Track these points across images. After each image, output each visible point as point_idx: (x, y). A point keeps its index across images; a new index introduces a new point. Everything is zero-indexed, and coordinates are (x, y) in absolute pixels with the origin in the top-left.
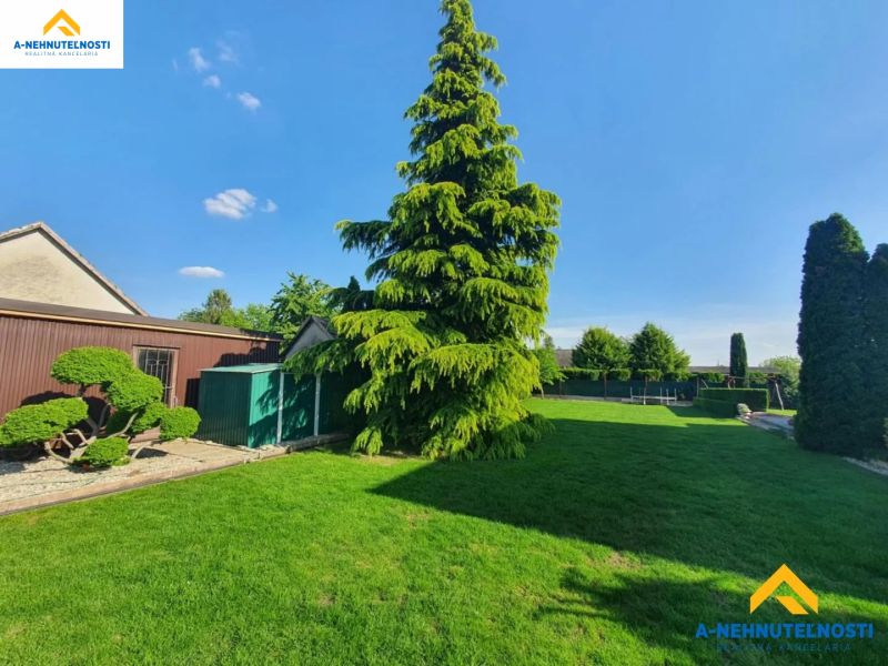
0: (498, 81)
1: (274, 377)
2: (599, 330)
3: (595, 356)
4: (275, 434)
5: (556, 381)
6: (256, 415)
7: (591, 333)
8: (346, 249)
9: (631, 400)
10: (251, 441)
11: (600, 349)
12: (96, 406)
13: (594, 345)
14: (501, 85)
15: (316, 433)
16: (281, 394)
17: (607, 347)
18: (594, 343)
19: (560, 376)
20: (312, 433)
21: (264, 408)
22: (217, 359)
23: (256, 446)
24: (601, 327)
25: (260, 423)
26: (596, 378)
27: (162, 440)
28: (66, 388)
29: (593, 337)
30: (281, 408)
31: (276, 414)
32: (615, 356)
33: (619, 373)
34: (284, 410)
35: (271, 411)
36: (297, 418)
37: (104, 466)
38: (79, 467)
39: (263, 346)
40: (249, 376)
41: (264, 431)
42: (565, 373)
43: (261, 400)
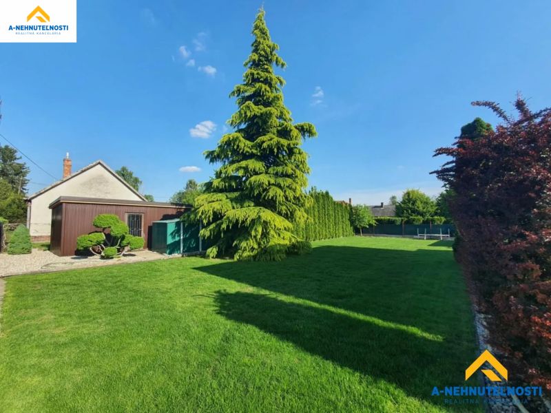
0: (283, 65)
1: (178, 224)
2: (413, 192)
3: (410, 209)
4: (180, 249)
5: (370, 225)
6: (170, 240)
7: (408, 194)
8: (211, 163)
9: (418, 237)
10: (168, 252)
11: (413, 204)
12: (108, 236)
13: (409, 202)
14: (285, 67)
15: (200, 250)
16: (182, 232)
17: (419, 202)
18: (409, 200)
19: (373, 222)
20: (198, 250)
21: (174, 237)
22: (162, 217)
23: (170, 253)
24: (416, 189)
25: (172, 244)
26: (398, 223)
27: (131, 250)
28: (97, 229)
29: (409, 196)
30: (182, 238)
31: (180, 240)
32: (424, 208)
33: (414, 220)
34: (183, 239)
35: (177, 239)
36: (190, 243)
37: (112, 258)
38: (103, 258)
39: (182, 210)
40: (166, 224)
41: (174, 248)
42: (377, 220)
43: (172, 234)
